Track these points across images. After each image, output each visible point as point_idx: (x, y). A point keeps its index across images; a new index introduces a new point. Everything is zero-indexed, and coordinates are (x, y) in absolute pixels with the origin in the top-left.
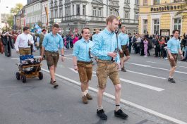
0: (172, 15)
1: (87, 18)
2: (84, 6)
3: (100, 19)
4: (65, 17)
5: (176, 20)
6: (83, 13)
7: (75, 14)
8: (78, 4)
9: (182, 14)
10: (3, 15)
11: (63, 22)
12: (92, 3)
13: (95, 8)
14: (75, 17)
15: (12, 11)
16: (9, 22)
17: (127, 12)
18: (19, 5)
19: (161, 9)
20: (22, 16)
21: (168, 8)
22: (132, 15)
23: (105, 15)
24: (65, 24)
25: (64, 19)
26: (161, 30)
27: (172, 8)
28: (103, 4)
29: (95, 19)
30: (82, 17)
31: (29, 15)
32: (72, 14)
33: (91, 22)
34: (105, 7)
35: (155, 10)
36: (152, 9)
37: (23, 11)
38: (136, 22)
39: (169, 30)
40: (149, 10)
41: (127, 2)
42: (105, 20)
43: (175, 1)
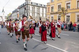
0: (58, 15)
2: (29, 13)
3: (34, 17)
5: (59, 17)
6: (29, 15)
7: (27, 16)
9: (61, 15)
10: (5, 16)
12: (32, 12)
13: (33, 14)
15: (8, 15)
16: (7, 19)
17: (43, 14)
18: (10, 13)
19: (54, 13)
20: (11, 16)
21: (56, 13)
22: (44, 16)
23: (36, 16)
28: (35, 12)
31: (13, 16)
35: (52, 14)
37: (11, 15)
38: (46, 18)
39: (57, 20)
40: (50, 14)
41: (43, 11)
42: (36, 17)
43: (58, 11)
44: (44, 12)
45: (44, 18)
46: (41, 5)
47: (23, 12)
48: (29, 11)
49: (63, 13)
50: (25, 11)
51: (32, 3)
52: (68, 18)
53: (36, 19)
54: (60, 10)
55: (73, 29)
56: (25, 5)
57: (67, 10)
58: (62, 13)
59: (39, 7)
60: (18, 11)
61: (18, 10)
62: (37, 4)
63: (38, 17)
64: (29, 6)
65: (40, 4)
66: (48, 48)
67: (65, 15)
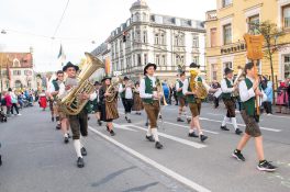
2: (145, 55)
3: (164, 69)
4: (127, 69)
7: (136, 64)
8: (139, 53)
11: (124, 74)
12: (154, 51)
13: (158, 56)
17: (195, 57)
19: (234, 49)
21: (242, 47)
23: (169, 63)
25: (125, 71)
28: (167, 51)
32: (133, 65)
34: (169, 54)
35: (225, 51)
36: (222, 51)
38: (206, 69)
40: (219, 52)
41: (196, 46)
42: (170, 69)
46: (189, 23)
48: (143, 47)
49: (269, 45)
50: (132, 49)
51: (153, 18)
53: (171, 74)
56: (131, 28)
59: (179, 29)
60: (107, 52)
61: (109, 46)
62: (173, 20)
64: (142, 28)
65: (182, 20)
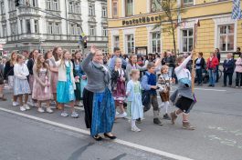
0: (149, 28)
1: (41, 36)
2: (36, 22)
3: (58, 38)
4: (12, 36)
5: (154, 35)
6: (36, 31)
7: (25, 31)
8: (28, 18)
9: (162, 27)
11: (8, 43)
13: (50, 23)
14: (25, 36)
17: (92, 27)
19: (135, 22)
21: (144, 20)
22: (99, 31)
23: (64, 32)
24: (12, 46)
25: (10, 39)
26: (137, 48)
27: (148, 20)
28: (61, 18)
29: (51, 38)
30: (34, 36)
32: (20, 33)
33: (46, 41)
34: (63, 21)
35: (127, 23)
36: (124, 22)
38: (105, 39)
39: (146, 48)
40: (120, 24)
41: (92, 15)
42: (65, 38)
43: (152, 11)
44: (99, 19)
45: (99, 39)
47: (7, 17)
48: (33, 12)
49: (170, 20)
50: (18, 13)
52: (188, 37)
53: (66, 44)
54: (159, 7)
55: (207, 77)
57: (182, 6)
58: (167, 19)
63: (73, 38)
66: (124, 155)
67: (177, 25)
